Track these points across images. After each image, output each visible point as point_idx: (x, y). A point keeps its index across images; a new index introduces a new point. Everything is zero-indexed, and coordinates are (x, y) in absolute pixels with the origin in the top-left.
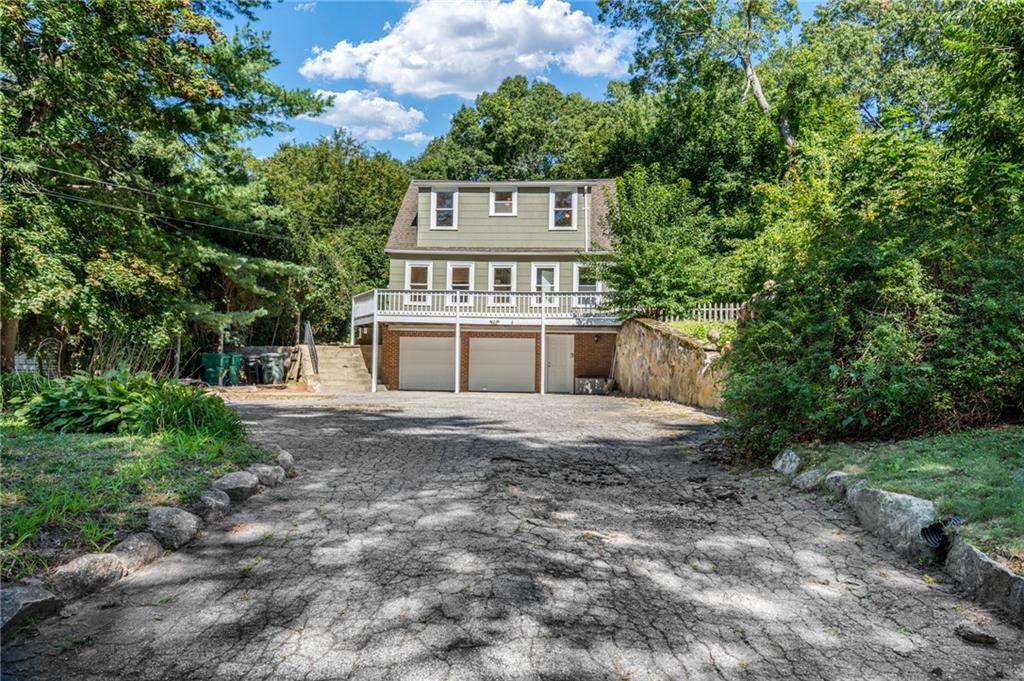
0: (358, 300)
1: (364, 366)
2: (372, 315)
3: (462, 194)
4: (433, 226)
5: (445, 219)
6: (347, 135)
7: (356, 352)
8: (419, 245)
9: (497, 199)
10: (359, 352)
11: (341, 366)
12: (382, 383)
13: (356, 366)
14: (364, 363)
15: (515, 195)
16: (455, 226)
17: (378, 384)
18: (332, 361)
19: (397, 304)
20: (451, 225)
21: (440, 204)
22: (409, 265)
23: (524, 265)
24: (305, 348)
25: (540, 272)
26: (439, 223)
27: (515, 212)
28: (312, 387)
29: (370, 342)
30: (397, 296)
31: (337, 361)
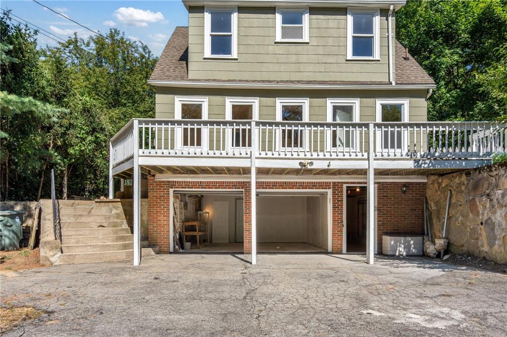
0: (115, 143)
1: (125, 226)
2: (132, 157)
3: (243, 15)
4: (208, 53)
5: (221, 45)
6: (121, 35)
7: (116, 208)
8: (190, 77)
9: (285, 21)
10: (118, 209)
11: (95, 226)
12: (149, 246)
13: (115, 225)
14: (125, 221)
15: (306, 17)
16: (234, 54)
17: (142, 246)
18: (84, 219)
19: (166, 140)
20: (229, 52)
21: (215, 26)
22: (179, 102)
23: (317, 101)
24: (47, 205)
25: (335, 108)
26: (214, 50)
27: (306, 38)
28: (47, 259)
29: (131, 196)
30: (166, 130)
31: (91, 219)
